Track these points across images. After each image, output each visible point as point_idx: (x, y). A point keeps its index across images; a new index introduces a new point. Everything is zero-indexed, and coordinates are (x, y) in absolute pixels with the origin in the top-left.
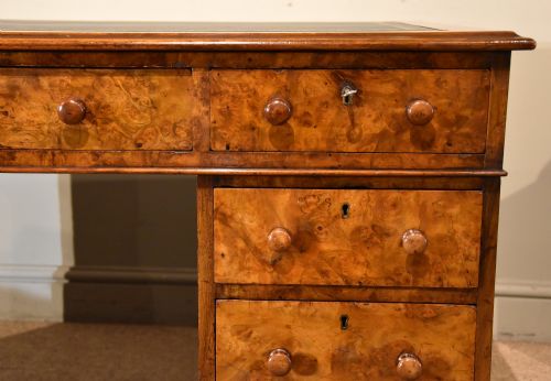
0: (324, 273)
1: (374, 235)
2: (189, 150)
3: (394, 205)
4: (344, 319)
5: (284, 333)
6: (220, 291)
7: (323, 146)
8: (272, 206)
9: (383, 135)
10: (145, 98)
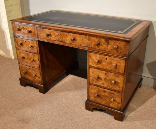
0: (103, 67)
1: (110, 63)
2: (86, 47)
3: (113, 60)
4: (106, 74)
5: (98, 74)
6: (90, 66)
7: (104, 49)
8: (97, 57)
9: (111, 49)
10: (82, 39)
